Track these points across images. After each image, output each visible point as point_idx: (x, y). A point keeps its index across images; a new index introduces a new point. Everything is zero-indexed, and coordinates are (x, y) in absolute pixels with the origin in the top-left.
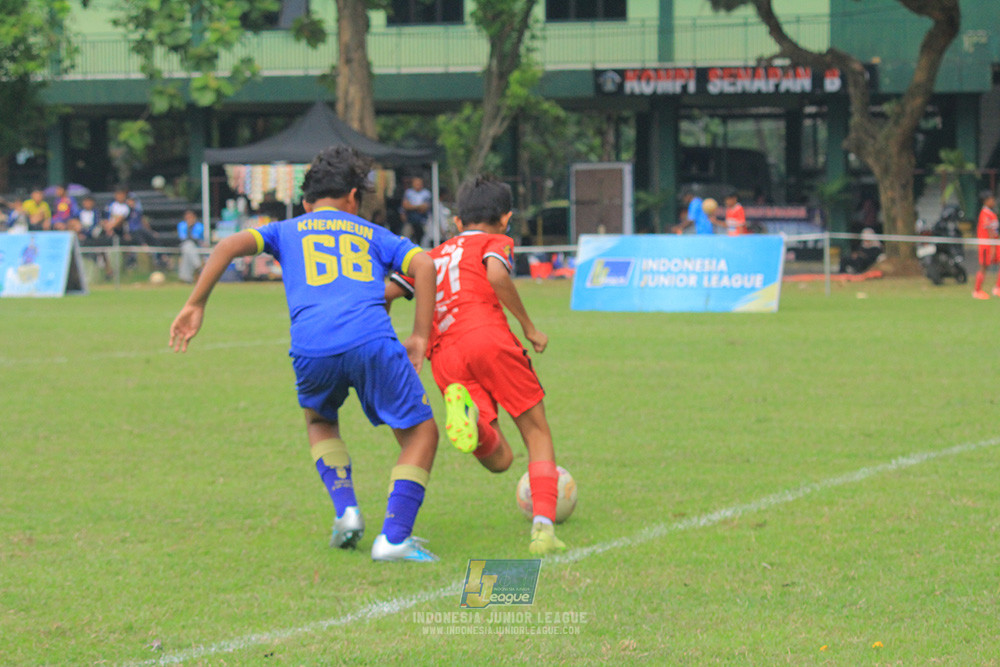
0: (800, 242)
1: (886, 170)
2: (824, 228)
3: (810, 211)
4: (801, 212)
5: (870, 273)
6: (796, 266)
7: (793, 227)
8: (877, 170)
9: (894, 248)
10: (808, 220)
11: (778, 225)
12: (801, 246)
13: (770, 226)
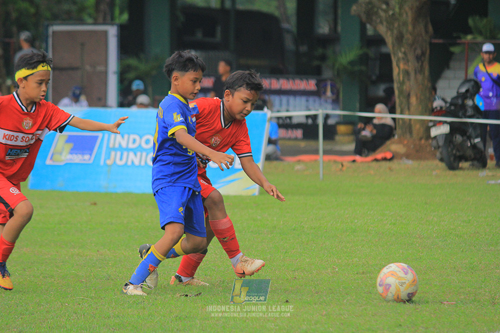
0: (307, 117)
1: (400, 39)
2: (336, 102)
3: (321, 84)
4: (310, 84)
5: (379, 155)
6: (303, 144)
7: (302, 100)
8: (389, 40)
9: (408, 126)
10: (318, 93)
11: (284, 99)
12: (310, 121)
13: (275, 99)
